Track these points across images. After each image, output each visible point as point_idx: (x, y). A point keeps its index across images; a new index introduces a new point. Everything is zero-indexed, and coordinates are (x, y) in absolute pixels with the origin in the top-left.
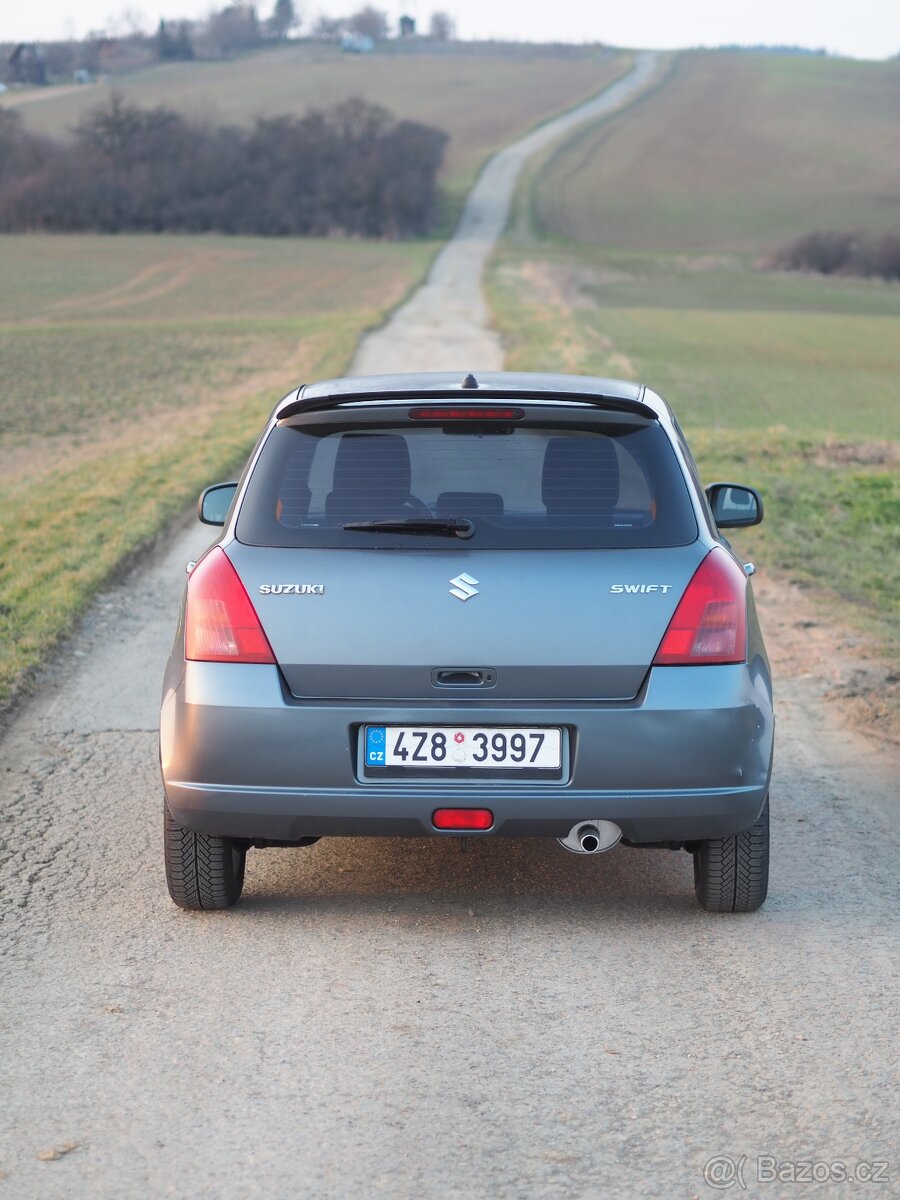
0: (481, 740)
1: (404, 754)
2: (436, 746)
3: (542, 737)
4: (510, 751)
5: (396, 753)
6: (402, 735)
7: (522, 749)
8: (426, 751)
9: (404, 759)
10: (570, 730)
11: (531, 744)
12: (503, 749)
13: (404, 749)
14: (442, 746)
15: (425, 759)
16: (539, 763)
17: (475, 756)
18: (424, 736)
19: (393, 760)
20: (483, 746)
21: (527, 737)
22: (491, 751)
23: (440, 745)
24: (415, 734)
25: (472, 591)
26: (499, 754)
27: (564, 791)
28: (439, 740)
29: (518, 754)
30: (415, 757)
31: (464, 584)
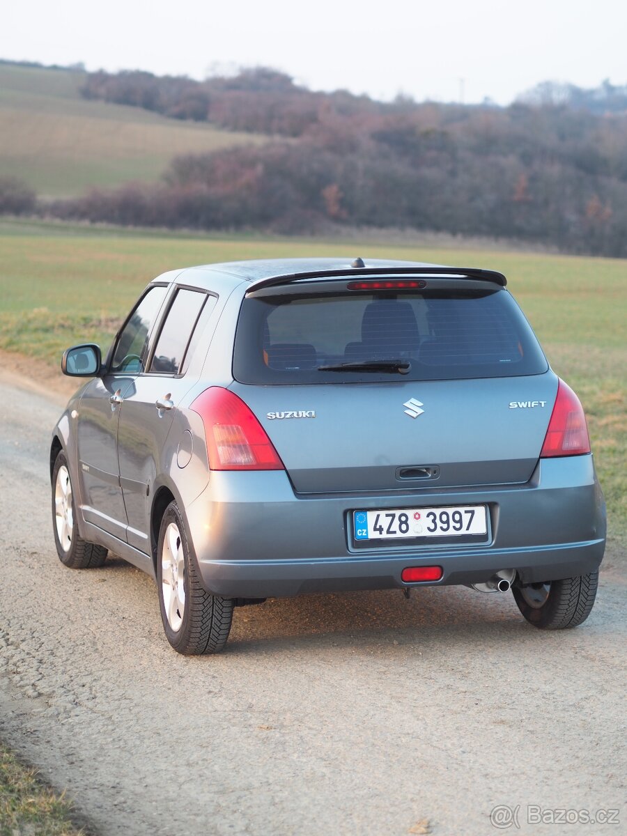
0: (432, 517)
1: (381, 530)
2: (402, 523)
3: (473, 512)
4: (452, 523)
5: (375, 529)
6: (378, 516)
7: (460, 521)
8: (395, 527)
9: (381, 533)
10: (491, 506)
11: (466, 518)
12: (447, 522)
13: (380, 526)
14: (406, 522)
15: (395, 532)
16: (472, 531)
17: (429, 529)
18: (393, 516)
19: (373, 535)
20: (434, 521)
21: (463, 513)
22: (439, 524)
23: (404, 522)
24: (387, 515)
25: (420, 411)
26: (445, 526)
27: (490, 550)
28: (403, 519)
29: (458, 526)
30: (388, 532)
31: (414, 406)
